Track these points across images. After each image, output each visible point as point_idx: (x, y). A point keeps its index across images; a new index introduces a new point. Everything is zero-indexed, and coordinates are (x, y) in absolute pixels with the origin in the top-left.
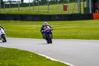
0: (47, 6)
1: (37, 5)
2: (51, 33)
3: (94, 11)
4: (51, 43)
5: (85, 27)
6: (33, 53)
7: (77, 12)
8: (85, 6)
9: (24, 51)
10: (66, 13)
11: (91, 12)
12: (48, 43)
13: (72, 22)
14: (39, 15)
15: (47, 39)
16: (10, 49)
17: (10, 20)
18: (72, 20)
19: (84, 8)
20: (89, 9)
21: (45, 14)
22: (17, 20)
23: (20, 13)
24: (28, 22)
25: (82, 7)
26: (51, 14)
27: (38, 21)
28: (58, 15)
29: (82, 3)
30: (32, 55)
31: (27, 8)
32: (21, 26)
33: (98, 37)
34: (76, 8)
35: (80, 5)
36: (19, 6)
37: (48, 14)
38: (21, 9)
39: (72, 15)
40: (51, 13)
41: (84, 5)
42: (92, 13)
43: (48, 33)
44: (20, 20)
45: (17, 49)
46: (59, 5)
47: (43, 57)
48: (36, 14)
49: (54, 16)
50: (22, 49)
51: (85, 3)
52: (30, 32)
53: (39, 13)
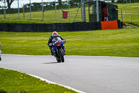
0: (41, 13)
1: (29, 11)
2: (63, 48)
3: (102, 19)
4: (63, 61)
5: (91, 40)
6: (23, 74)
7: (80, 20)
8: (91, 12)
9: (12, 71)
10: (66, 21)
11: (98, 20)
12: (59, 61)
13: (74, 32)
14: (30, 24)
15: (57, 56)
18: (74, 31)
19: (90, 15)
20: (96, 16)
21: (38, 22)
22: (3, 31)
23: (6, 21)
25: (87, 14)
26: (46, 23)
27: (30, 31)
28: (56, 24)
29: (87, 8)
30: (22, 77)
31: (16, 15)
32: (8, 38)
33: (107, 53)
34: (80, 14)
35: (85, 10)
36: (5, 12)
37: (42, 22)
38: (7, 16)
39: (73, 24)
40: (46, 21)
41: (89, 10)
42: (100, 21)
43: (59, 48)
44: (6, 31)
46: (57, 11)
47: (36, 78)
49: (51, 25)
50: (9, 68)
51: (91, 8)
52: (20, 46)
53: (31, 22)
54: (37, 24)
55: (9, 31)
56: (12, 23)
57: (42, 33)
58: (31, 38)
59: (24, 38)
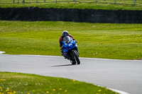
6: (103, 89)
14: (115, 11)
16: (56, 79)
17: (55, 20)
21: (128, 8)
22: (71, 21)
23: (77, 5)
24: (94, 26)
27: (113, 22)
32: (78, 32)
37: (134, 8)
44: (76, 21)
45: (69, 80)
48: (108, 9)
52: (98, 44)
53: (116, 7)
54: (125, 11)
55: (81, 21)
56: (86, 9)
57: (133, 25)
58: (116, 33)
59: (104, 32)
